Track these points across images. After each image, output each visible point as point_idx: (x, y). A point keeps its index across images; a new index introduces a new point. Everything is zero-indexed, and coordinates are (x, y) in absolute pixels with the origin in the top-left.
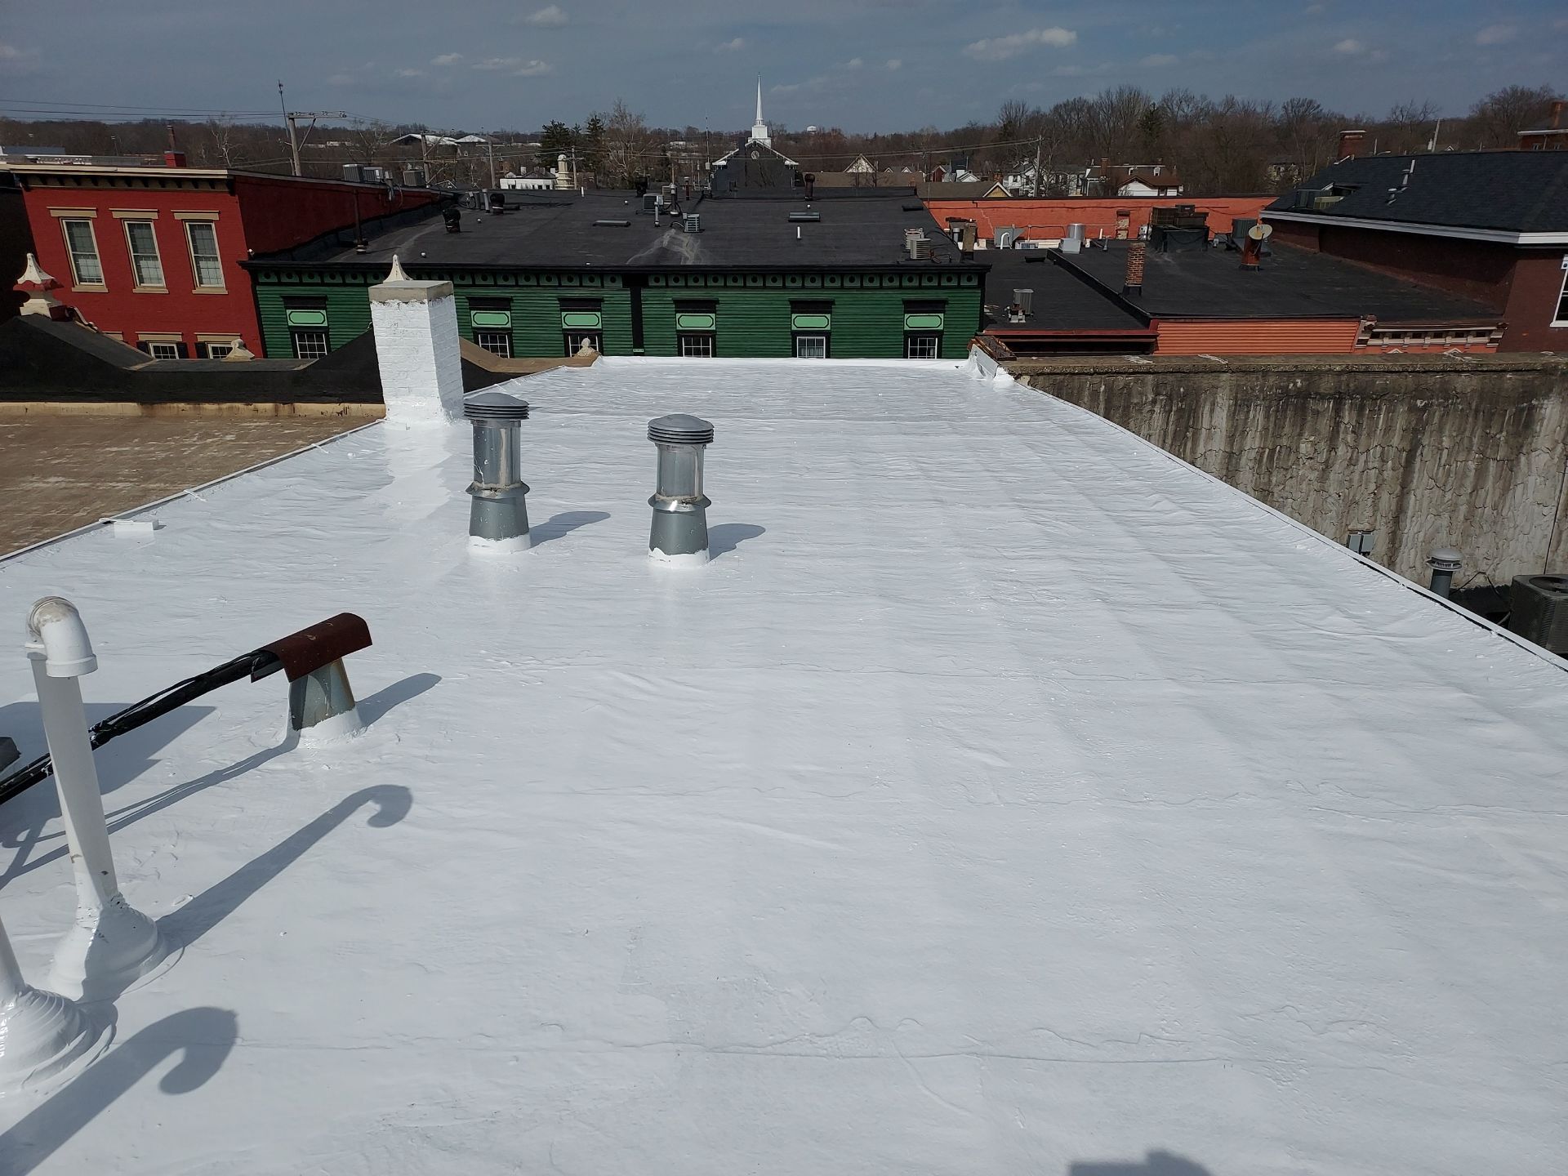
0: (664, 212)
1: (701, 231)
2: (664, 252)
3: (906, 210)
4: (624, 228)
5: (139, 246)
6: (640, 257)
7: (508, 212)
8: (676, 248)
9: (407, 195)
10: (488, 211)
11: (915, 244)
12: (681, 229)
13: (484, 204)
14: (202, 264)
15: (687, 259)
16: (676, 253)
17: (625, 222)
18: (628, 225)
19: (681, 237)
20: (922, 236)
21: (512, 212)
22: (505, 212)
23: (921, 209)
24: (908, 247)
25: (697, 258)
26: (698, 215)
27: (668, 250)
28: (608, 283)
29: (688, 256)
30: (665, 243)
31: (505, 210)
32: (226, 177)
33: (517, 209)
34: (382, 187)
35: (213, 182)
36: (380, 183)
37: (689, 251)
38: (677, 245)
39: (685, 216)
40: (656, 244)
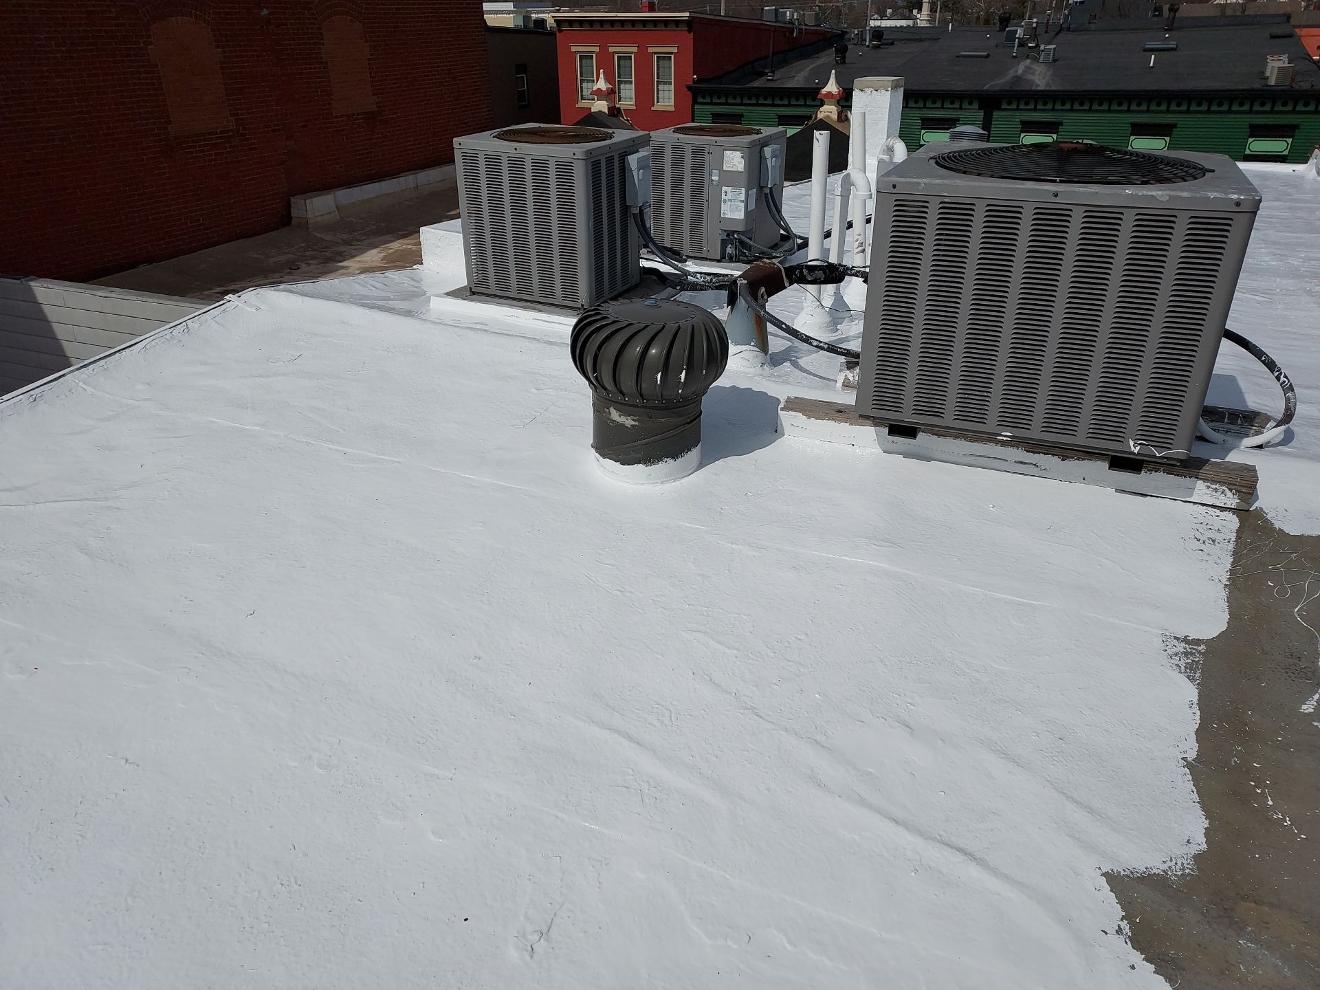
0: (1022, 44)
1: (1055, 61)
2: (1018, 79)
3: (1273, 37)
4: (983, 59)
5: (622, 73)
6: (997, 83)
7: (884, 47)
8: (1030, 77)
9: (808, 32)
10: (868, 46)
11: (1276, 71)
12: (1036, 60)
13: (866, 40)
14: (661, 87)
15: (1038, 85)
16: (1028, 81)
17: (986, 54)
18: (988, 56)
19: (1035, 66)
20: (1287, 62)
21: (887, 46)
22: (881, 47)
23: (1290, 36)
24: (1268, 74)
25: (1048, 84)
26: (1055, 46)
27: (1021, 78)
28: (965, 105)
29: (1039, 83)
30: (1020, 72)
31: (882, 44)
32: (687, 18)
33: (892, 44)
34: (790, 26)
35: (677, 23)
36: (789, 23)
37: (1040, 77)
38: (1030, 74)
39: (1042, 47)
40: (1011, 73)
